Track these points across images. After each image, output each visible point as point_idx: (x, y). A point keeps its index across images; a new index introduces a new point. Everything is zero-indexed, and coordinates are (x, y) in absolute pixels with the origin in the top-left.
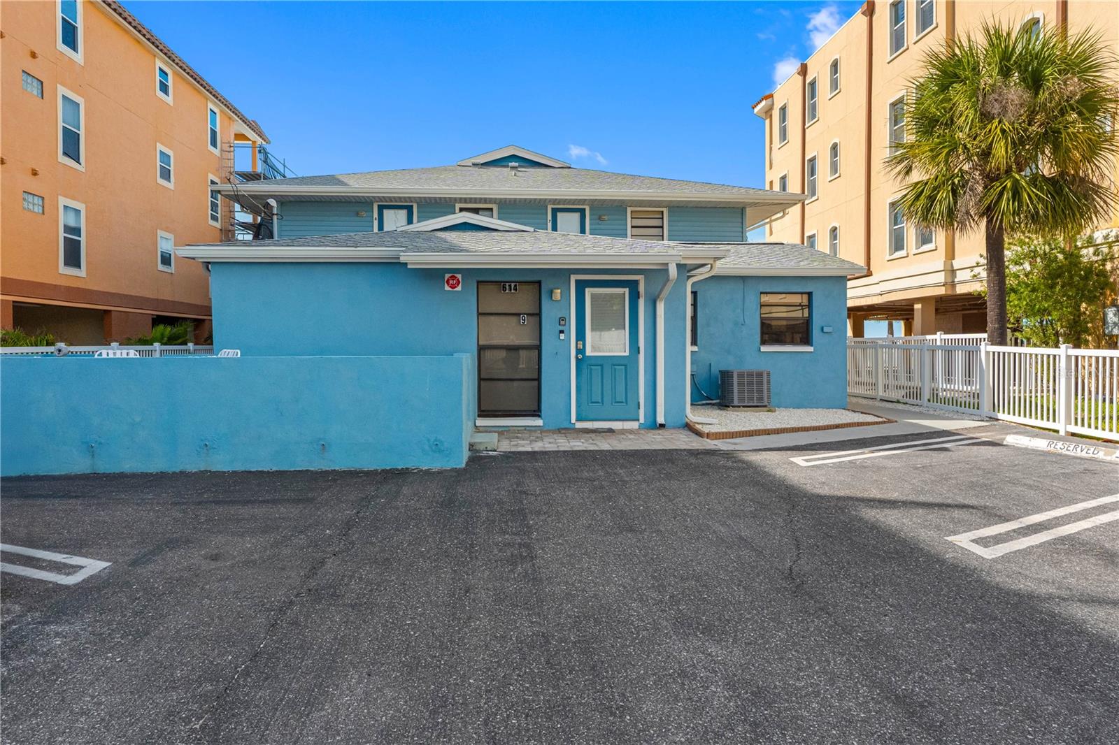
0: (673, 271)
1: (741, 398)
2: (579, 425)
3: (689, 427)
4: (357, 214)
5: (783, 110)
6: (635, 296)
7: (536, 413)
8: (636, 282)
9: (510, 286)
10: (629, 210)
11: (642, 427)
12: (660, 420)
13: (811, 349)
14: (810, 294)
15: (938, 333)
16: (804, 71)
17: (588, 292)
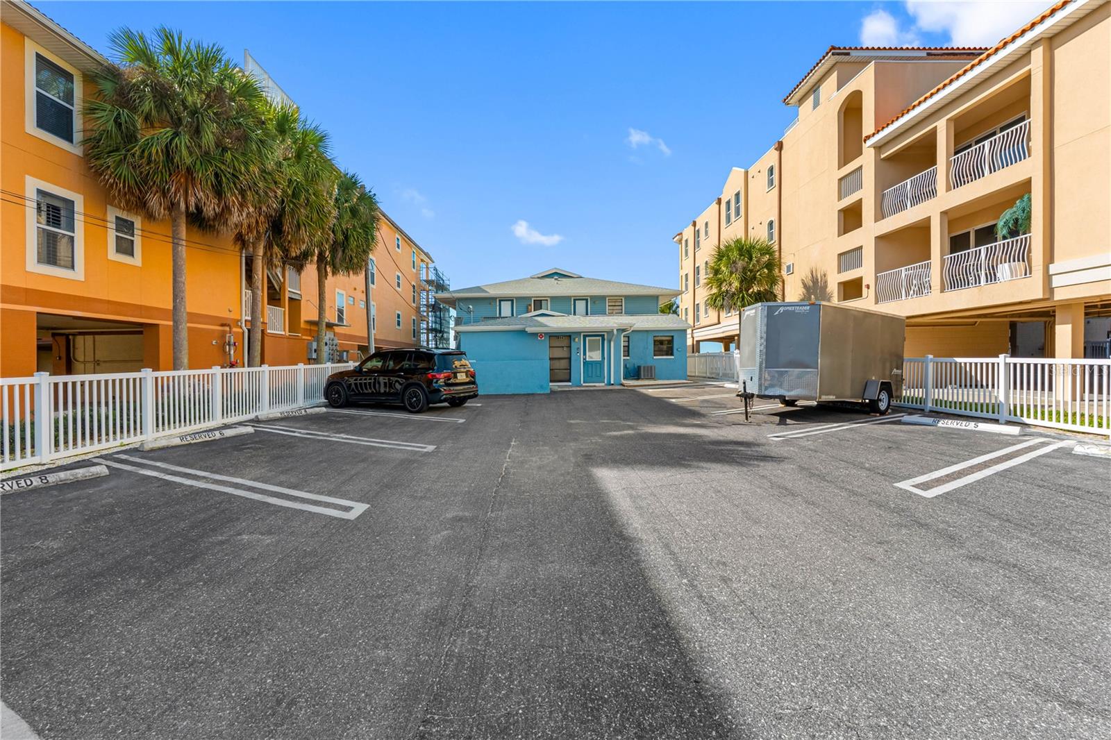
0: (615, 332)
1: (644, 376)
2: (584, 385)
3: (622, 385)
4: (490, 304)
5: (686, 241)
6: (603, 340)
7: (569, 381)
8: (604, 335)
9: (560, 337)
10: (607, 299)
11: (606, 385)
12: (612, 382)
13: (673, 357)
14: (673, 337)
16: (694, 224)
17: (587, 339)
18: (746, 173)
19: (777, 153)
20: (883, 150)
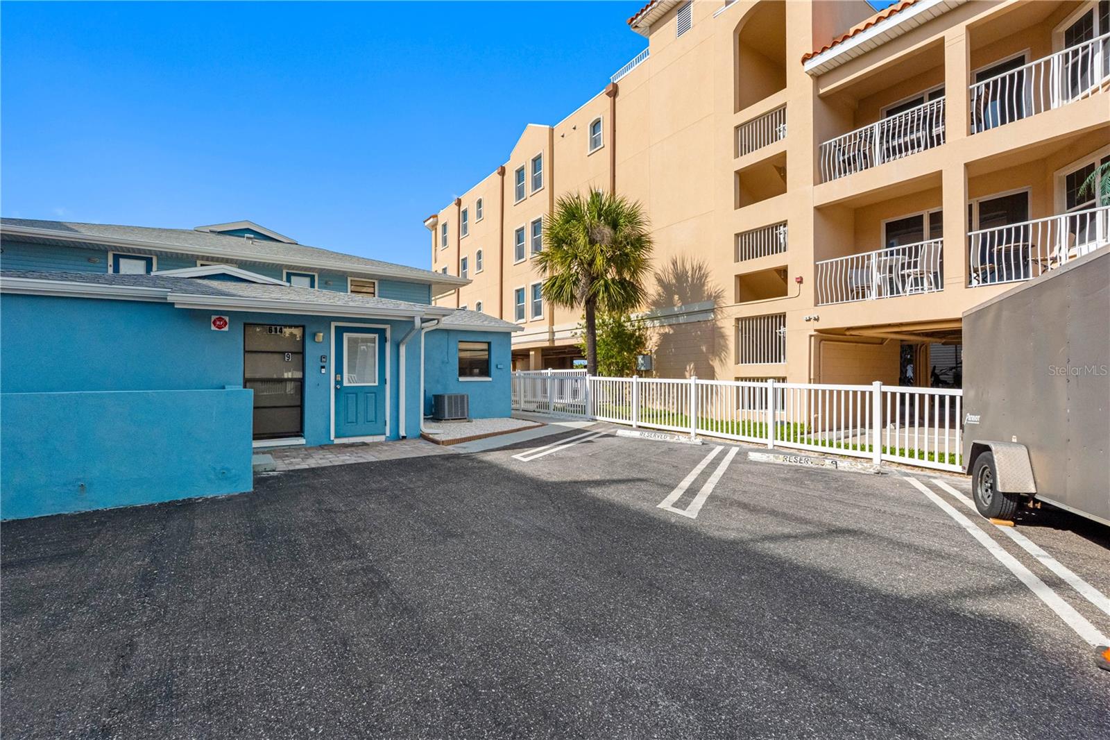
0: (418, 322)
1: (450, 412)
2: (337, 441)
3: (424, 437)
4: (89, 260)
5: (445, 226)
6: (383, 340)
7: (299, 433)
8: (384, 330)
9: (276, 329)
10: (349, 279)
11: (388, 439)
12: (402, 433)
13: (490, 379)
14: (489, 344)
15: (549, 369)
16: (459, 203)
17: (346, 336)
18: (552, 130)
19: (609, 100)
20: (823, 81)
